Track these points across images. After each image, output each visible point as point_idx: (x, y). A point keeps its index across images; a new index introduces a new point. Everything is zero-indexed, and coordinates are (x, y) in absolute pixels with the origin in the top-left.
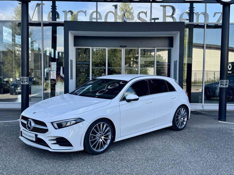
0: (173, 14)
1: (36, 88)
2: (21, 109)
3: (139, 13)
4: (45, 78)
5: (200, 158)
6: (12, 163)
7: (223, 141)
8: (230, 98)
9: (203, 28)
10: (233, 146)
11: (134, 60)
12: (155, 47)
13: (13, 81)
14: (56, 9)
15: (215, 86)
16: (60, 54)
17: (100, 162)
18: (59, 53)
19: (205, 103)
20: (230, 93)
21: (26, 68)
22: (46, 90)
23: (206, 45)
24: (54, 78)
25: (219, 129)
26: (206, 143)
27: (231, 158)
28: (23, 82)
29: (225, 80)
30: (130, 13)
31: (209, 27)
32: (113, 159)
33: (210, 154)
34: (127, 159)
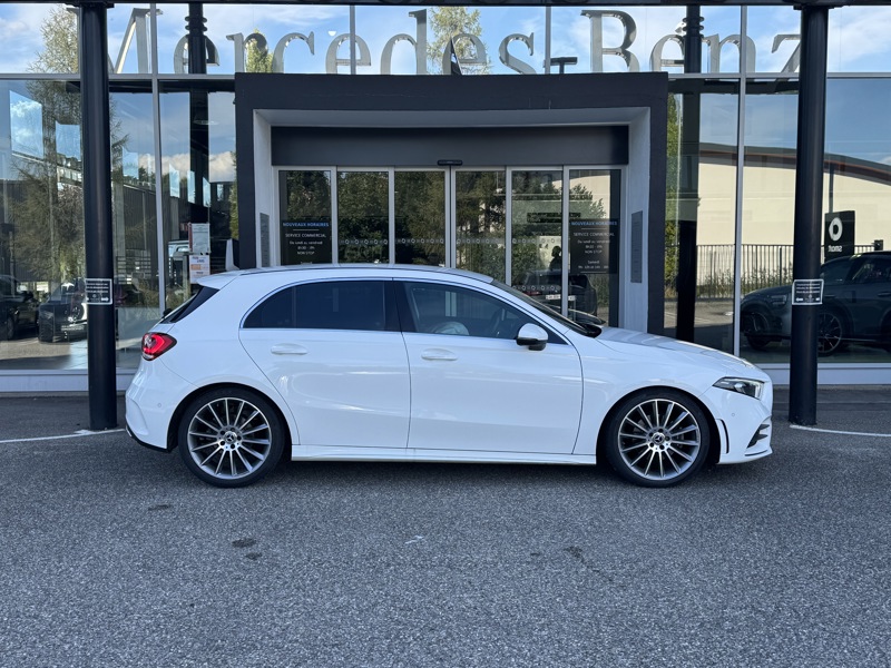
0: (627, 42)
1: (133, 317)
2: (87, 394)
3: (506, 41)
5: (721, 552)
6: (71, 582)
7: (801, 495)
8: (834, 341)
9: (735, 93)
10: (835, 510)
11: (491, 209)
12: (562, 166)
13: (50, 293)
14: (206, 29)
15: (781, 300)
16: (220, 189)
18: (214, 186)
20: (835, 323)
21: (101, 247)
25: (791, 452)
26: (742, 501)
27: (827, 550)
28: (94, 296)
29: (812, 280)
31: (757, 87)
32: (419, 561)
33: (754, 538)
34: (470, 561)
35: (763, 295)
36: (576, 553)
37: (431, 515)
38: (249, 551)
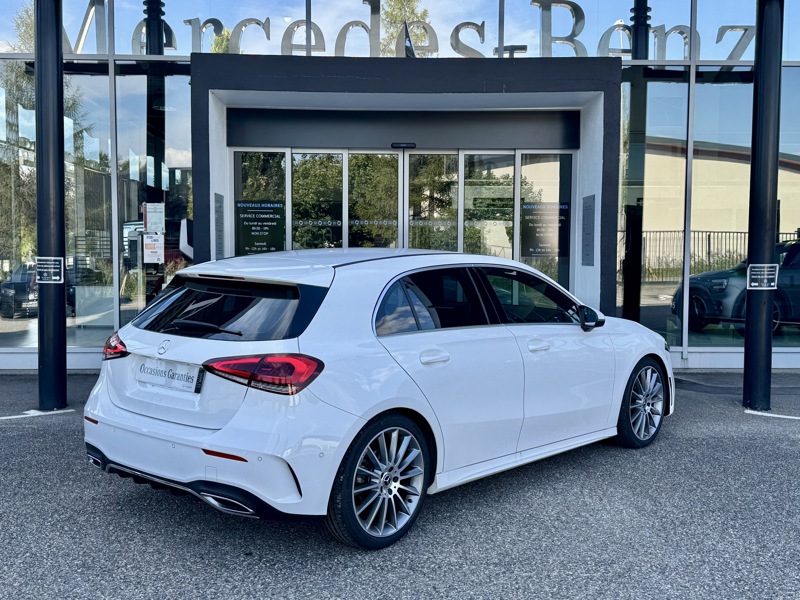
0: (574, 34)
1: (92, 295)
2: (37, 373)
3: (457, 30)
4: (125, 260)
5: (699, 552)
7: (770, 486)
9: (684, 81)
11: (435, 195)
12: (515, 149)
13: (11, 272)
14: (163, 14)
15: (721, 284)
16: (178, 174)
17: (334, 574)
18: (172, 172)
19: (690, 344)
20: (775, 308)
21: (53, 225)
22: (128, 300)
23: (696, 143)
24: (156, 261)
25: (751, 439)
26: (711, 494)
28: (45, 274)
30: (424, 28)
31: (703, 76)
33: (731, 536)
34: (433, 563)
35: (704, 279)
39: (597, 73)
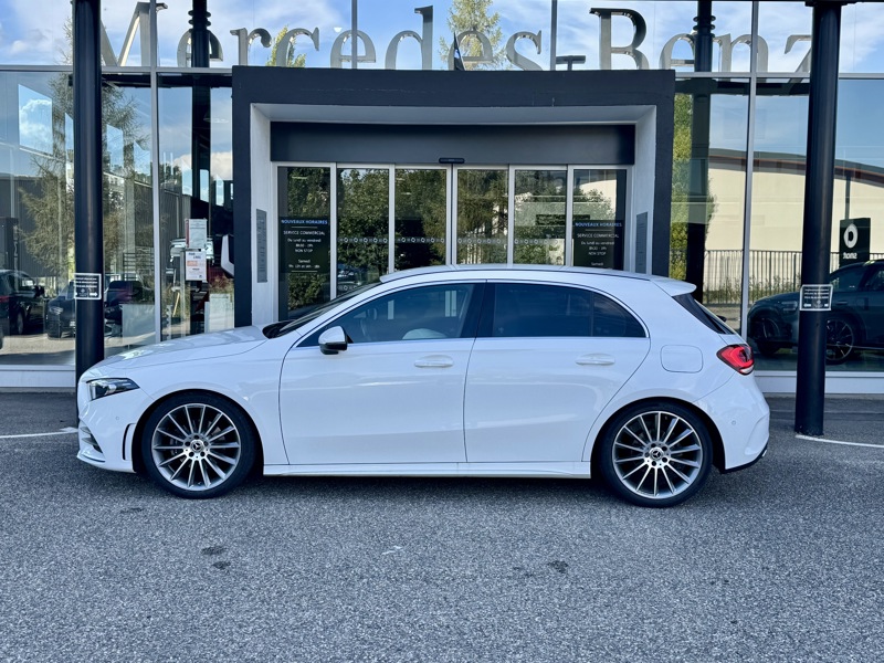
0: (637, 41)
3: (513, 39)
4: (168, 277)
5: (715, 570)
6: (27, 589)
7: (803, 509)
8: (846, 349)
9: (745, 94)
10: (838, 527)
14: (209, 24)
15: (792, 306)
17: (349, 584)
20: (847, 331)
23: (756, 154)
24: (198, 279)
25: (795, 463)
26: (740, 515)
27: (828, 570)
28: (83, 291)
29: (820, 286)
30: (478, 37)
31: (766, 88)
32: (394, 574)
33: (751, 556)
34: (448, 575)
35: (774, 301)
36: (561, 567)
37: (414, 524)
38: (217, 559)
39: (650, 86)
